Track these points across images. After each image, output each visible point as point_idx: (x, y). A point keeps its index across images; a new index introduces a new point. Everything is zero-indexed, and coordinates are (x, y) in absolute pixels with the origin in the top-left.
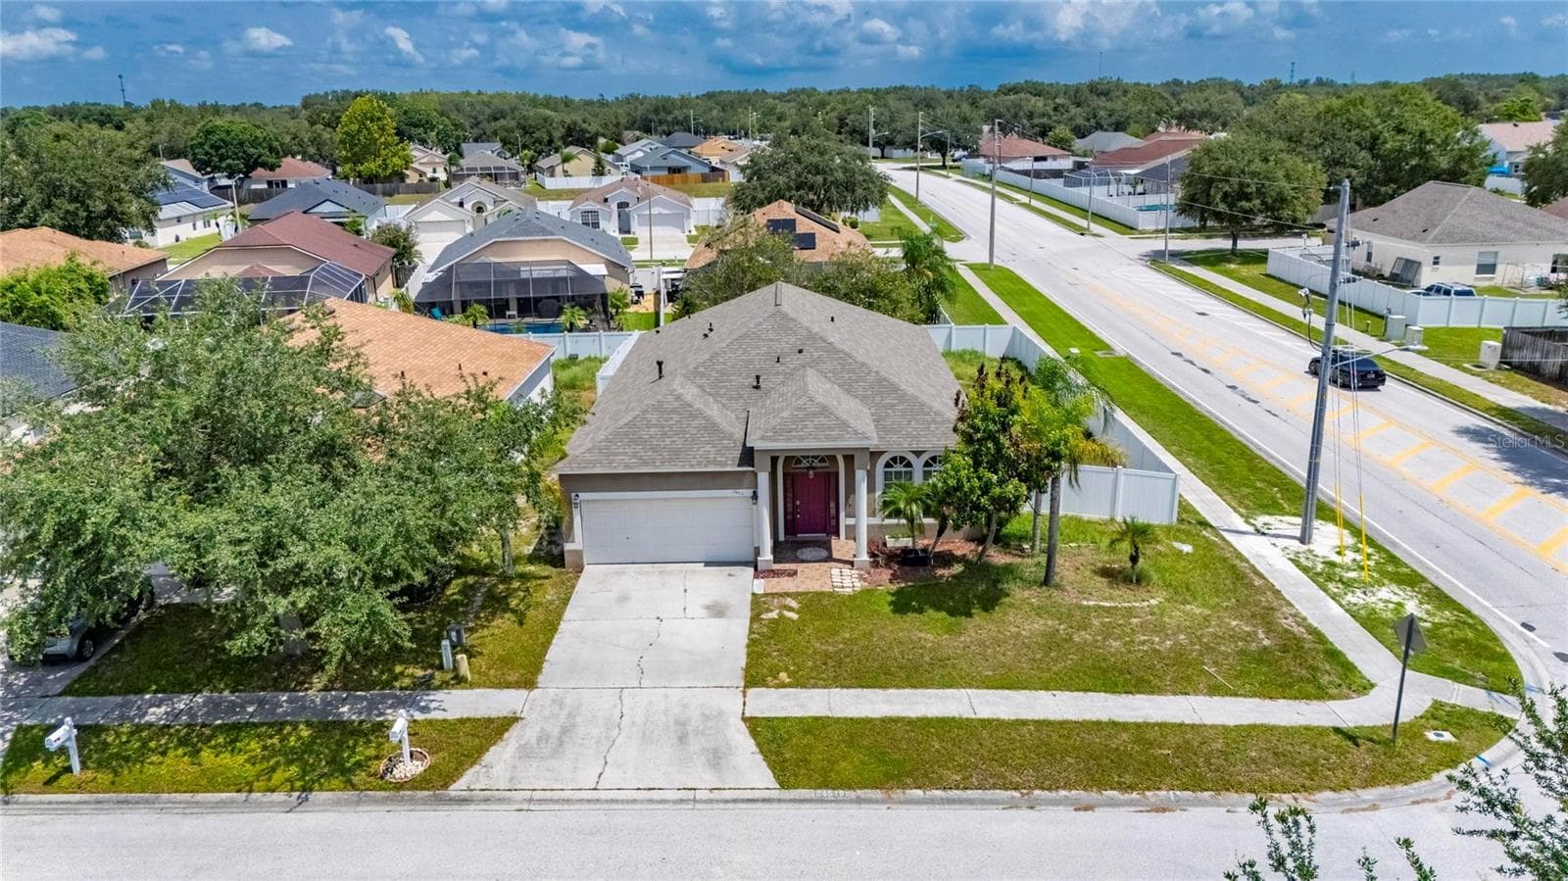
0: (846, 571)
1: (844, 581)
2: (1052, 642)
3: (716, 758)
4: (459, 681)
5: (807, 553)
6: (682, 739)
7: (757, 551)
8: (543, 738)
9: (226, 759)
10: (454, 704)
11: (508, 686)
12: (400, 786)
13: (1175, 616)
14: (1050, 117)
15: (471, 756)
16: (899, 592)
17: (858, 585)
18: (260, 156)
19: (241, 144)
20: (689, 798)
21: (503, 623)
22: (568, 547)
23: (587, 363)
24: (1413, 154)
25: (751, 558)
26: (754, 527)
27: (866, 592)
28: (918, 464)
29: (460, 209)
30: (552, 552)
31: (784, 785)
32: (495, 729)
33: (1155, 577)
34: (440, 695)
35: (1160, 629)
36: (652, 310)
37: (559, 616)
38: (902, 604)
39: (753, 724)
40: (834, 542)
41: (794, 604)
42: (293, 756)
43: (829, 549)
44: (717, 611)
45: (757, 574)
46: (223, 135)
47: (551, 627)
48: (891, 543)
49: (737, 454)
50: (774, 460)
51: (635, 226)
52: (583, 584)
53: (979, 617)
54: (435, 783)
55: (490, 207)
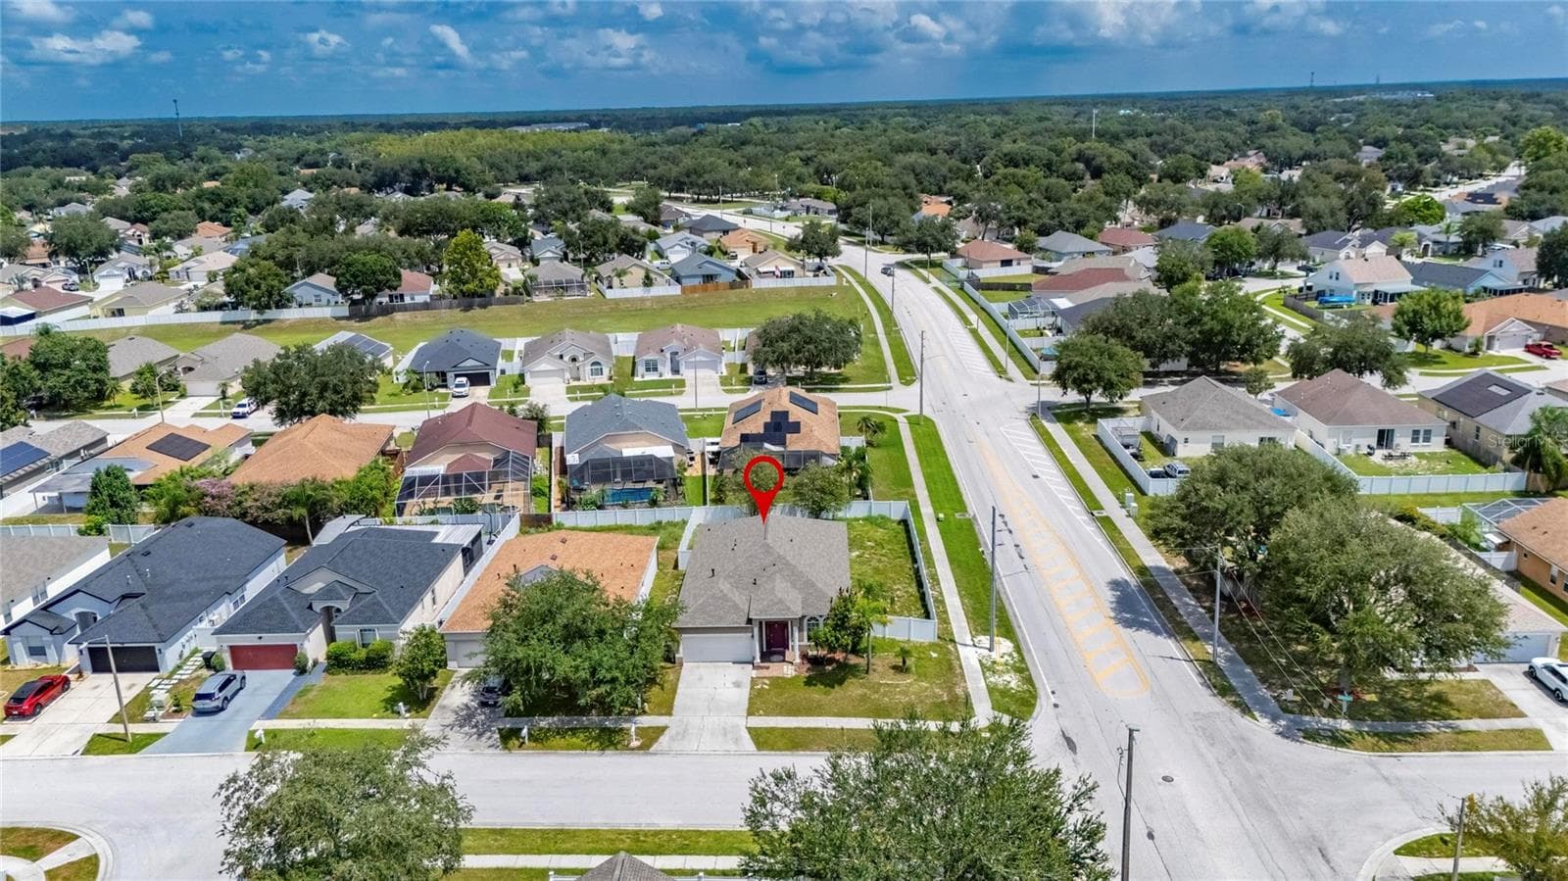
0: (790, 666)
1: (788, 671)
2: (863, 698)
3: (737, 741)
4: (644, 712)
5: (775, 657)
6: (725, 735)
7: (754, 658)
8: (678, 734)
9: (574, 739)
10: (645, 721)
11: (662, 715)
12: (633, 749)
13: (915, 688)
14: (1024, 211)
15: (654, 740)
16: (809, 677)
17: (794, 674)
18: (388, 281)
19: (374, 273)
20: (727, 753)
21: (656, 689)
22: (677, 656)
23: (671, 529)
24: (1220, 333)
25: (750, 659)
26: (752, 648)
27: (796, 676)
28: (821, 621)
29: (560, 361)
30: (670, 658)
31: (759, 749)
32: (662, 730)
33: (914, 669)
34: (638, 718)
35: (905, 693)
36: (700, 474)
37: (677, 685)
38: (809, 682)
39: (749, 730)
40: (787, 653)
41: (767, 682)
42: (596, 739)
43: (784, 656)
44: (737, 685)
45: (754, 668)
46: (360, 267)
47: (674, 691)
48: (810, 653)
49: (745, 619)
50: (761, 623)
51: (682, 369)
52: (684, 672)
53: (837, 687)
54: (645, 747)
55: (581, 359)
